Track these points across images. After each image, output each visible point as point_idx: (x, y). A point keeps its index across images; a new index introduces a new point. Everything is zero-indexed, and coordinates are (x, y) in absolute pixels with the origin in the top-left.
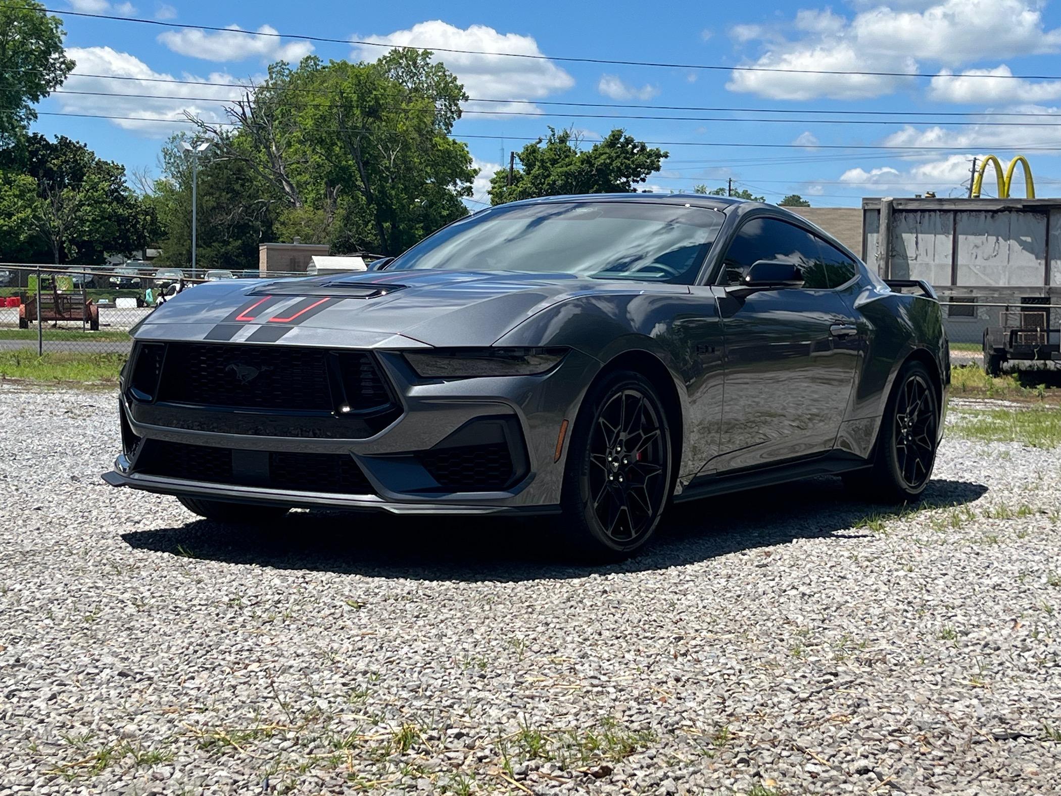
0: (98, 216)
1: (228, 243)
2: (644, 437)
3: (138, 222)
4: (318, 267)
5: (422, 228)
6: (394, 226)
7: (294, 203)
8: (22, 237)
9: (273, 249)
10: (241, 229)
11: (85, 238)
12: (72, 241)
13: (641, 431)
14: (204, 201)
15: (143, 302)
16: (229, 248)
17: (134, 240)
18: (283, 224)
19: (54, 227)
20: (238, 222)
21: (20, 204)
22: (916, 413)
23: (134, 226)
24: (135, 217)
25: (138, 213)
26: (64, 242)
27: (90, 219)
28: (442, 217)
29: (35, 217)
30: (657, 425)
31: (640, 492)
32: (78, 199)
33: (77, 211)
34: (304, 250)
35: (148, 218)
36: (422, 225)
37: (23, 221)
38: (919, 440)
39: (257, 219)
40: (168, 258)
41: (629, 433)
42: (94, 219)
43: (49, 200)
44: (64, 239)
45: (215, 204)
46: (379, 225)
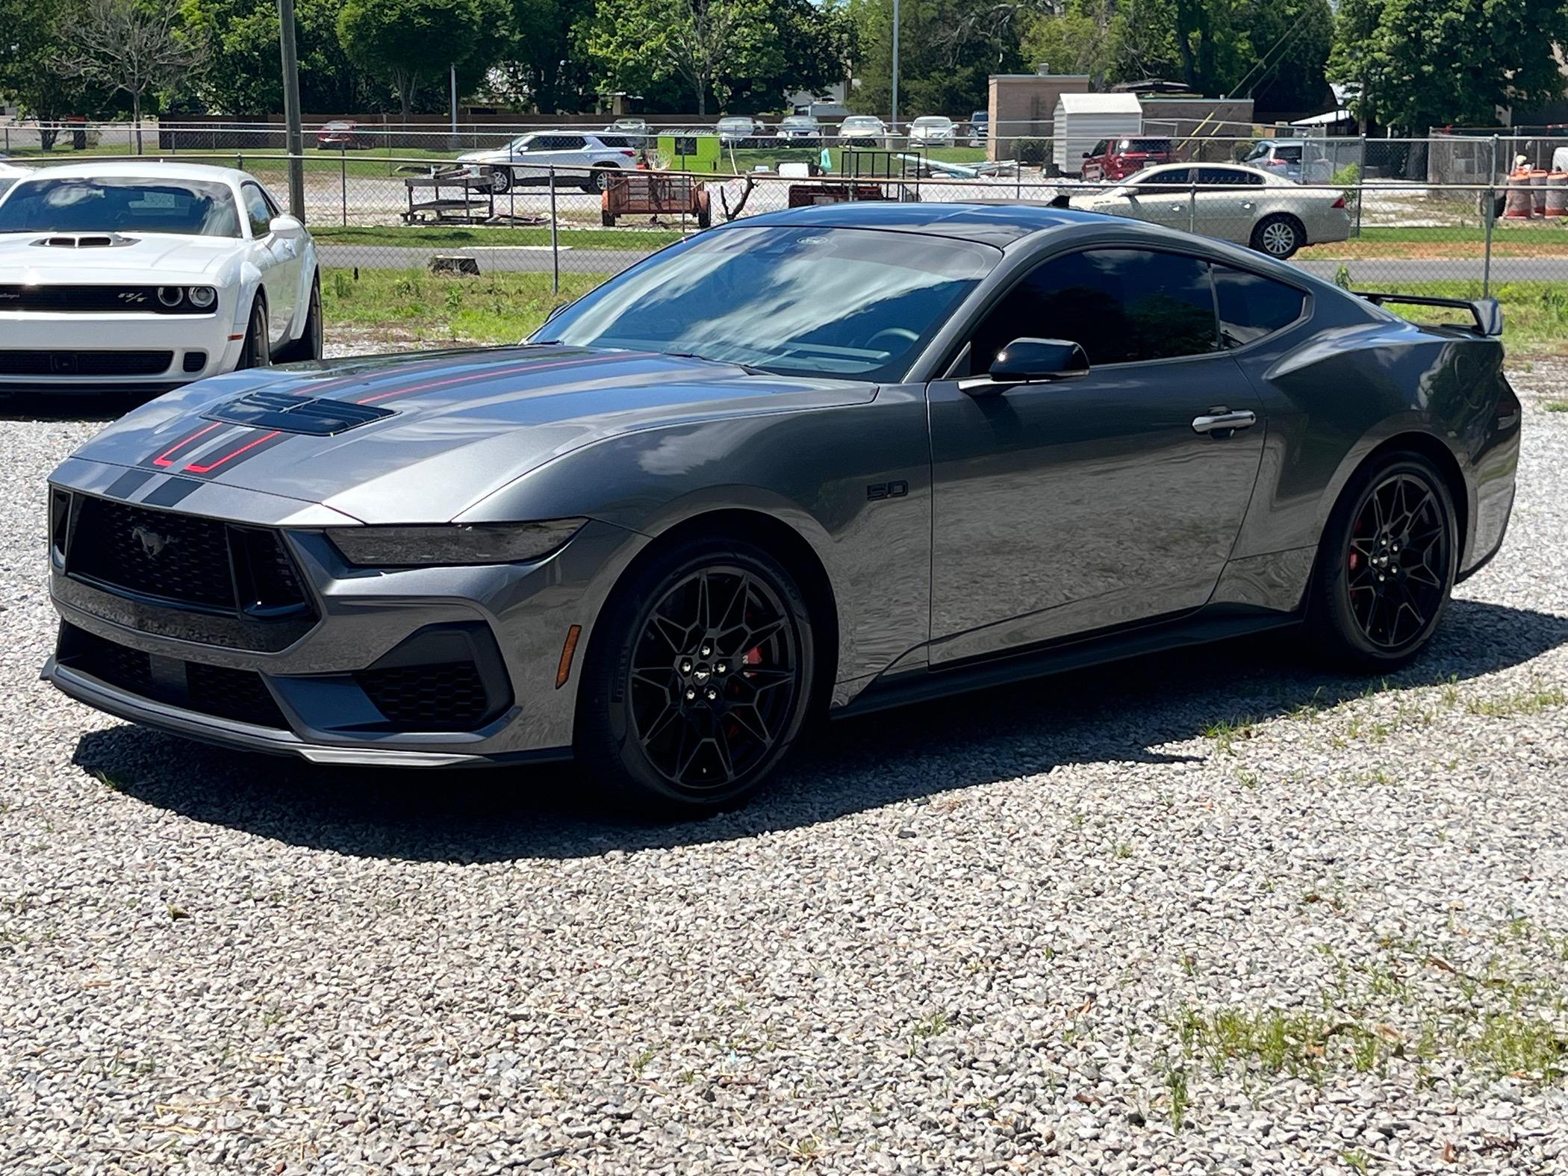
0: (760, 41)
1: (955, 72)
2: (750, 632)
3: (830, 44)
4: (1068, 111)
5: (1248, 38)
6: (1206, 37)
7: (1052, 9)
8: (655, 76)
9: (1006, 84)
10: (974, 51)
11: (742, 75)
12: (725, 80)
13: (744, 625)
14: (920, 9)
15: (817, 168)
16: (957, 79)
17: (824, 71)
18: (1033, 41)
19: (699, 59)
20: (969, 40)
21: (651, 27)
22: (1406, 531)
23: (824, 50)
24: (826, 36)
25: (830, 30)
26: (713, 81)
27: (748, 45)
28: (1286, 17)
29: (670, 45)
30: (781, 611)
31: (748, 713)
32: (730, 17)
33: (729, 35)
34: (1051, 84)
35: (845, 36)
36: (1248, 33)
37: (655, 52)
38: (1413, 573)
39: (995, 34)
40: (869, 97)
41: (723, 629)
42: (753, 46)
43: (691, 20)
44: (713, 76)
45: (936, 14)
46: (1182, 36)
